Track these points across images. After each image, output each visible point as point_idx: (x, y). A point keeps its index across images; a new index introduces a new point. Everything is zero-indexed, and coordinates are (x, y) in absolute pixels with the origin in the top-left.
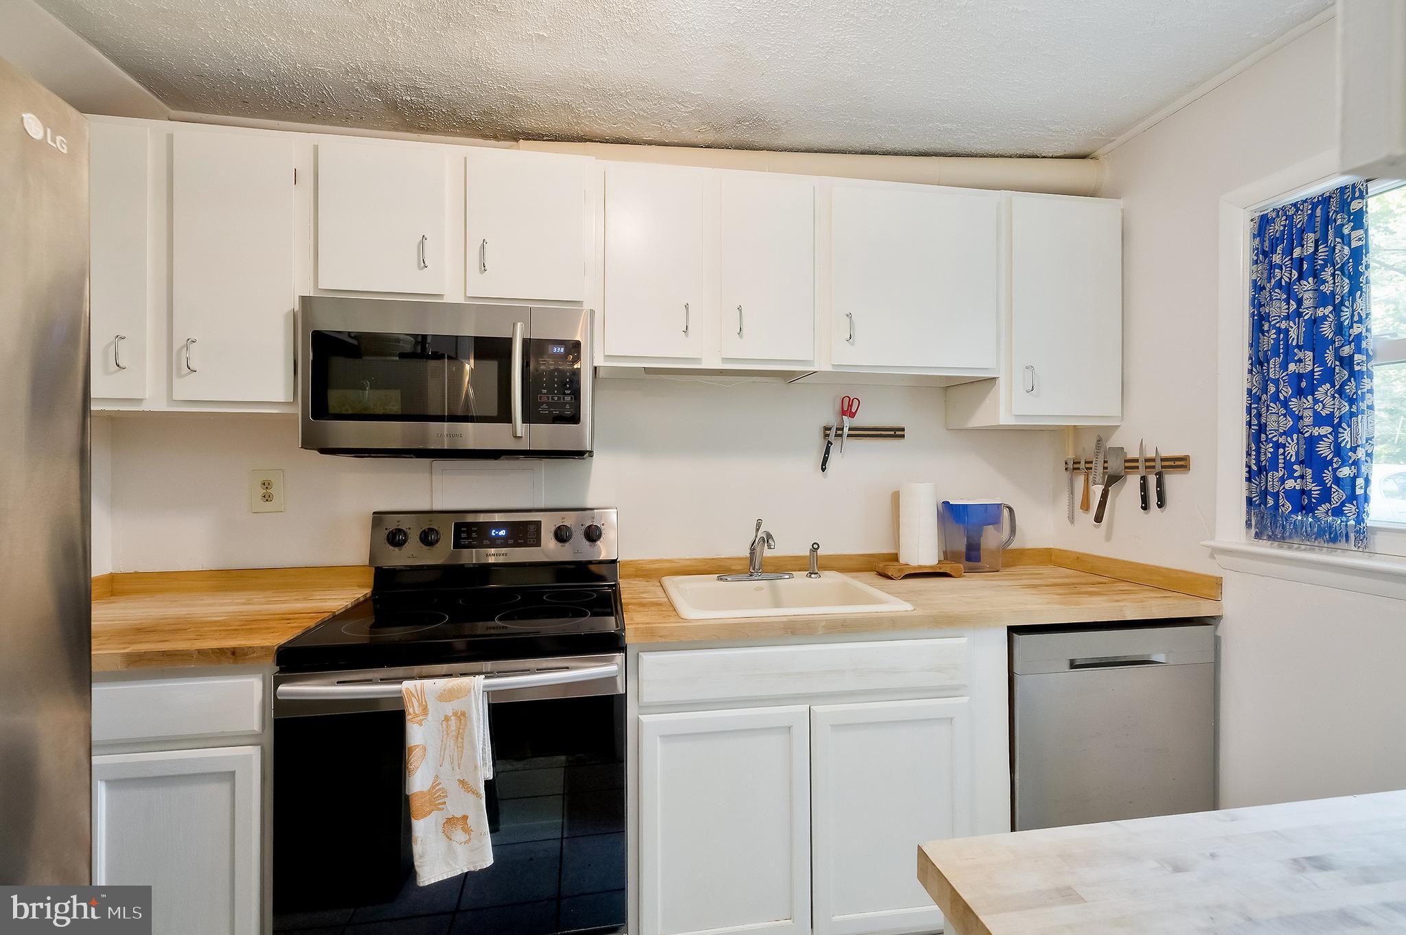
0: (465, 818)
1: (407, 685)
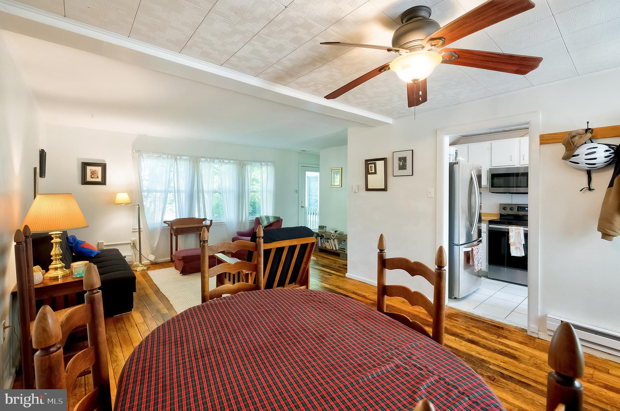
0: (519, 248)
1: (509, 227)
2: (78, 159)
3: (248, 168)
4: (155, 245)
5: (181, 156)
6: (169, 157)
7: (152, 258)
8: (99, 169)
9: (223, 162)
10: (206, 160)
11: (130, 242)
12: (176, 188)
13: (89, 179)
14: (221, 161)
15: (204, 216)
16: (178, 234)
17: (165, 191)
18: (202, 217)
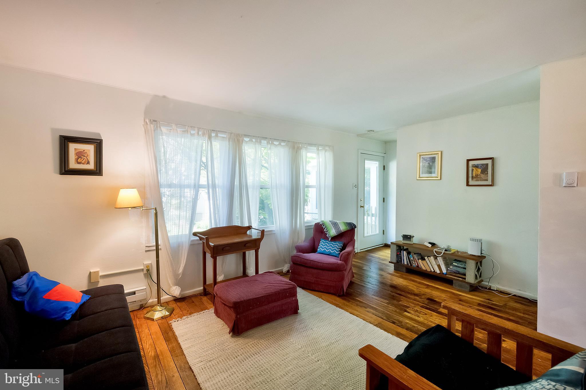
2: (53, 130)
3: (303, 152)
4: (181, 270)
5: (217, 132)
6: (200, 133)
7: (176, 291)
8: (90, 149)
9: (272, 143)
10: (251, 141)
11: (142, 267)
12: (210, 182)
13: (73, 165)
14: (270, 142)
15: (249, 222)
16: (217, 254)
17: (195, 185)
18: (246, 225)
